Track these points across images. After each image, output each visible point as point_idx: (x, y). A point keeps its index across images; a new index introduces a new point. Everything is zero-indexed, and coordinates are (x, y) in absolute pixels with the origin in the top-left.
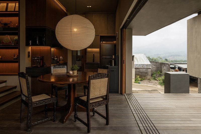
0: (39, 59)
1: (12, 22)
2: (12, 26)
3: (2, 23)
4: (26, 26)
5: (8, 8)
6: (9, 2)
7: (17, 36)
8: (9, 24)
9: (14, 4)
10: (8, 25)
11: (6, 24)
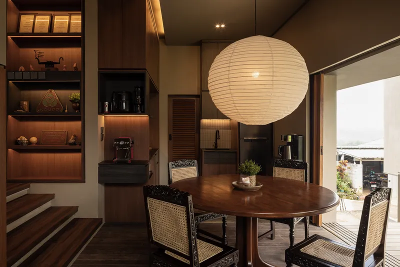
0: (129, 144)
1: (63, 59)
2: (63, 67)
3: (41, 61)
4: (99, 69)
5: (55, 26)
6: (56, 13)
7: (79, 91)
8: (56, 63)
9: (68, 17)
10: (55, 65)
11: (50, 64)
